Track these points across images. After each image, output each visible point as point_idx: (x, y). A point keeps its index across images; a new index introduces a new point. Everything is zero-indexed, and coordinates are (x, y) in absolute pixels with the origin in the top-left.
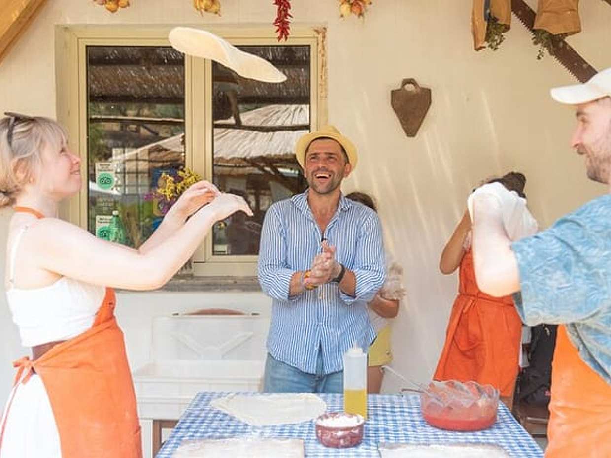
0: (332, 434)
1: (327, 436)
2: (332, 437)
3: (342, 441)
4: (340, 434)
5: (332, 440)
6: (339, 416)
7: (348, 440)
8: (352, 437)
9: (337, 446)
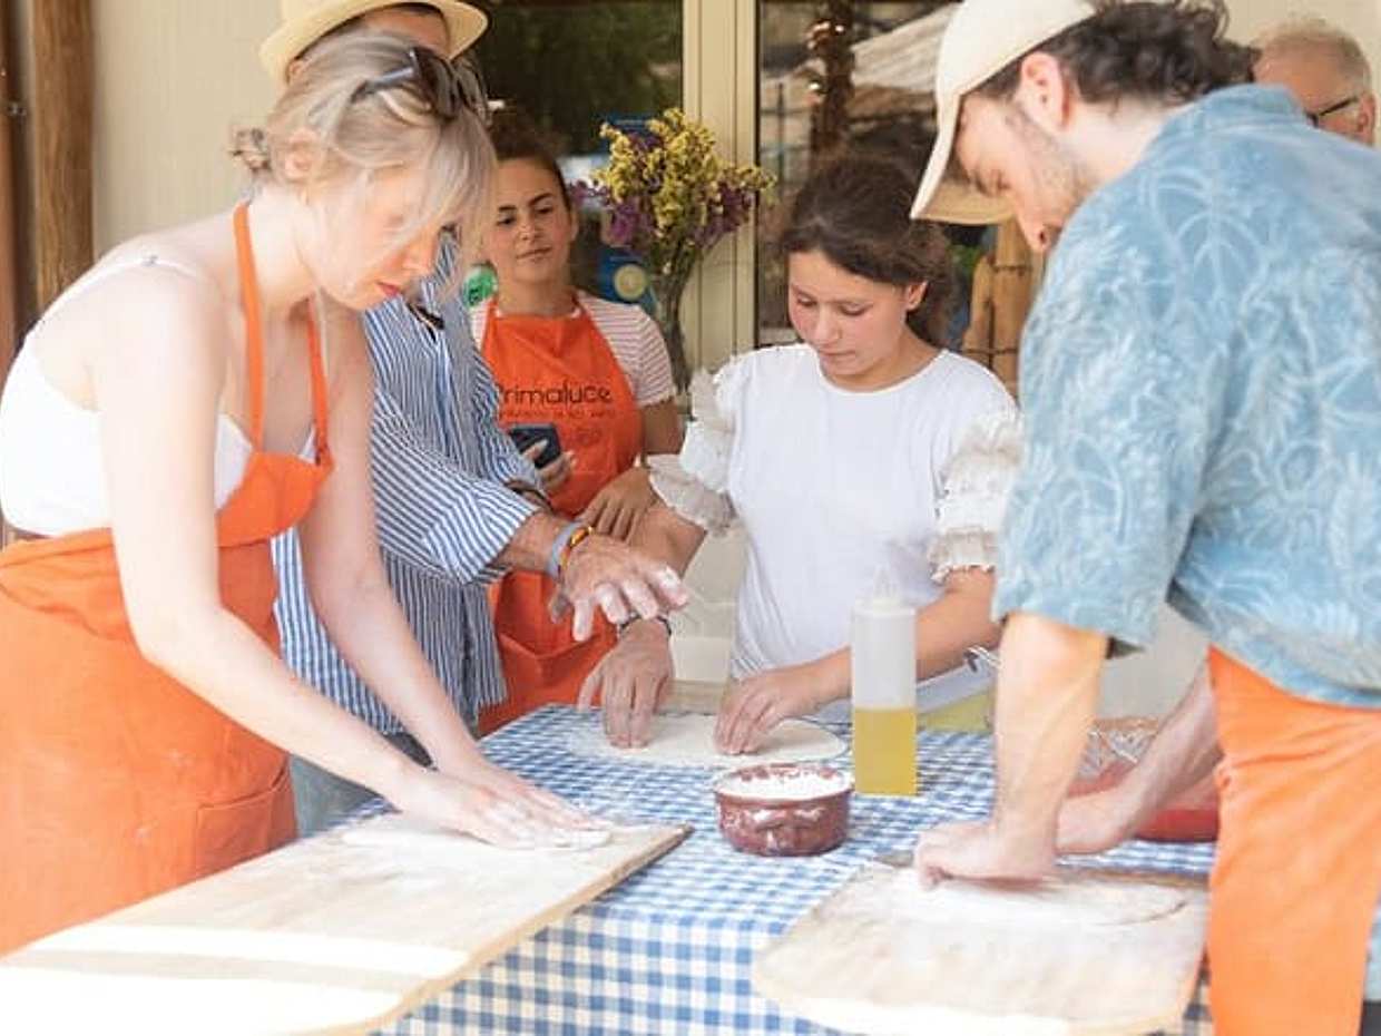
0: (743, 816)
1: (732, 822)
2: (743, 825)
3: (770, 837)
4: (762, 816)
5: (744, 833)
6: (798, 775)
7: (787, 837)
8: (798, 829)
9: (760, 850)
